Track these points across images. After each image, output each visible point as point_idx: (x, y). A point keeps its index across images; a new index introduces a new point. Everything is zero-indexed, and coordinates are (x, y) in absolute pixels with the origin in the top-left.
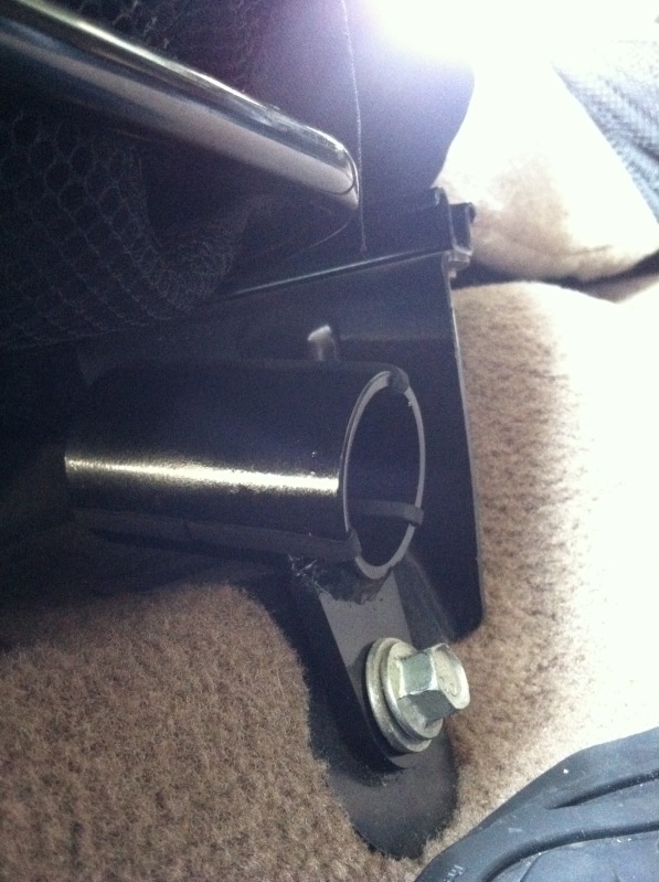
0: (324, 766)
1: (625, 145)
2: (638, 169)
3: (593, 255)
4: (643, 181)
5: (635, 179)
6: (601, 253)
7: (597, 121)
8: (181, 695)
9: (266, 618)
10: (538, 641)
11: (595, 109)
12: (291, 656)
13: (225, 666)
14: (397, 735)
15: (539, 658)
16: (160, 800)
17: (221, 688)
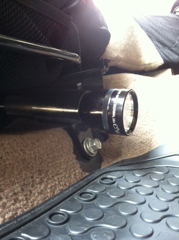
0: (75, 156)
1: (154, 41)
2: (157, 46)
3: (147, 66)
4: (159, 49)
5: (157, 48)
6: (149, 65)
7: (148, 35)
8: (52, 141)
9: (66, 133)
10: (120, 142)
11: (147, 32)
12: (70, 139)
13: (59, 138)
14: (89, 153)
15: (120, 146)
16: (48, 155)
17: (58, 142)
